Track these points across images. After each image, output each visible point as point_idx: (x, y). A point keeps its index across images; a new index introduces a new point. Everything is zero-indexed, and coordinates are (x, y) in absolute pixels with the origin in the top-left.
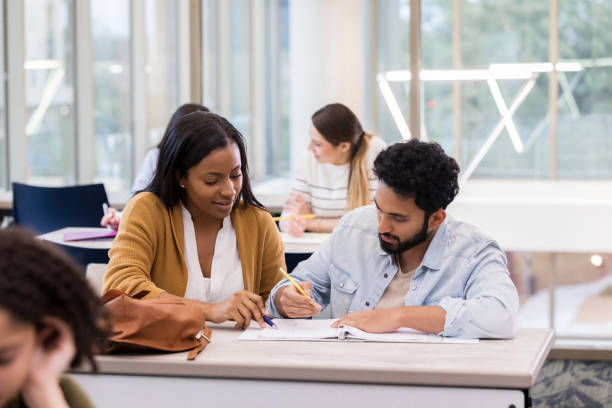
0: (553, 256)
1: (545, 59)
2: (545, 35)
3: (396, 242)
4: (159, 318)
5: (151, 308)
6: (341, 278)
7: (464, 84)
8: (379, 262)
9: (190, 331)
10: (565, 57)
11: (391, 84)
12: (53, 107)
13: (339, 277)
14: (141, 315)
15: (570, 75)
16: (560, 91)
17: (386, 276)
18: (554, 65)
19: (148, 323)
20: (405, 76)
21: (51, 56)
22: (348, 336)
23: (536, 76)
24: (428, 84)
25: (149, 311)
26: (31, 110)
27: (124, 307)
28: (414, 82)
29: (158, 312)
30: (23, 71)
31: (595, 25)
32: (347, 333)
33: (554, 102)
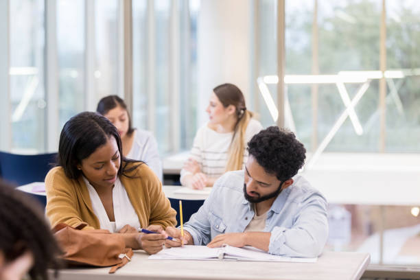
0: (382, 208)
1: (377, 68)
2: (377, 52)
3: (257, 196)
4: (93, 243)
5: (87, 236)
6: (218, 222)
7: (321, 87)
8: (243, 208)
9: (115, 253)
10: (393, 67)
11: (268, 86)
12: (33, 102)
13: (216, 221)
14: (80, 240)
15: (395, 80)
16: (388, 91)
17: (246, 219)
18: (383, 72)
19: (84, 246)
20: (274, 79)
21: (33, 64)
22: (226, 257)
23: (370, 81)
24: (290, 86)
25: (85, 238)
26: (15, 104)
27: (68, 235)
28: (281, 84)
29: (92, 239)
30: (9, 77)
31: (413, 45)
32: (225, 254)
33: (384, 100)
